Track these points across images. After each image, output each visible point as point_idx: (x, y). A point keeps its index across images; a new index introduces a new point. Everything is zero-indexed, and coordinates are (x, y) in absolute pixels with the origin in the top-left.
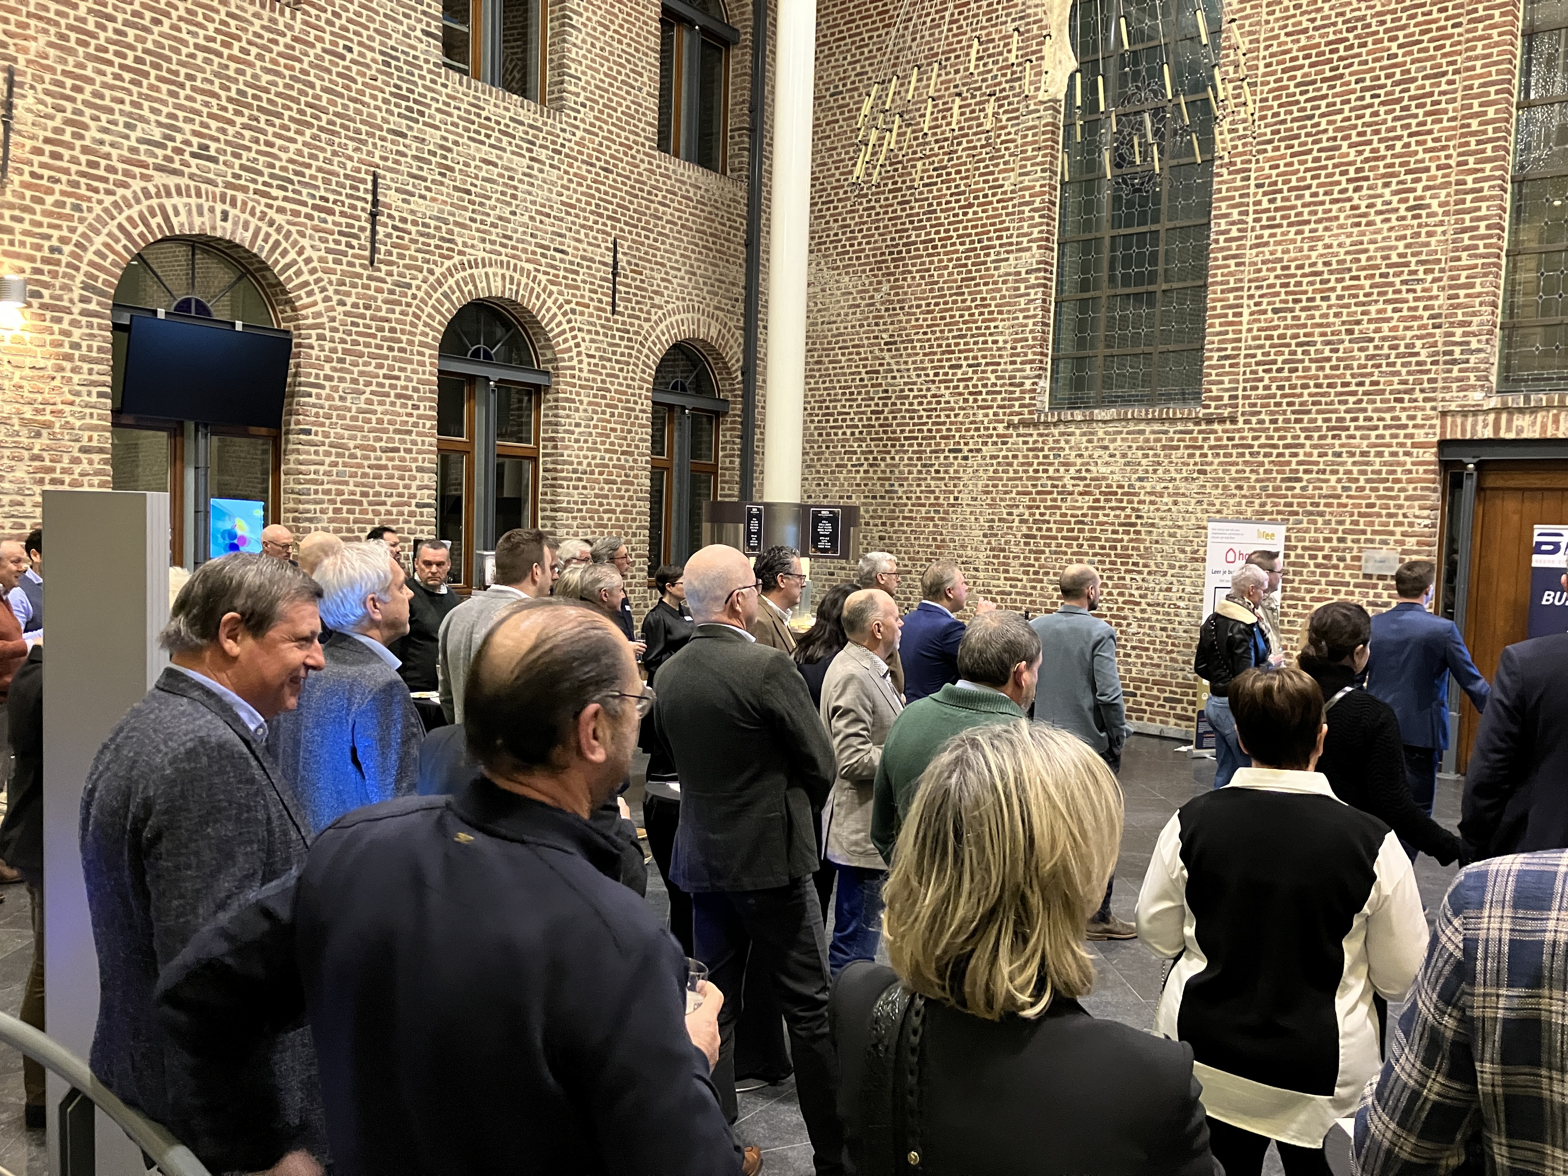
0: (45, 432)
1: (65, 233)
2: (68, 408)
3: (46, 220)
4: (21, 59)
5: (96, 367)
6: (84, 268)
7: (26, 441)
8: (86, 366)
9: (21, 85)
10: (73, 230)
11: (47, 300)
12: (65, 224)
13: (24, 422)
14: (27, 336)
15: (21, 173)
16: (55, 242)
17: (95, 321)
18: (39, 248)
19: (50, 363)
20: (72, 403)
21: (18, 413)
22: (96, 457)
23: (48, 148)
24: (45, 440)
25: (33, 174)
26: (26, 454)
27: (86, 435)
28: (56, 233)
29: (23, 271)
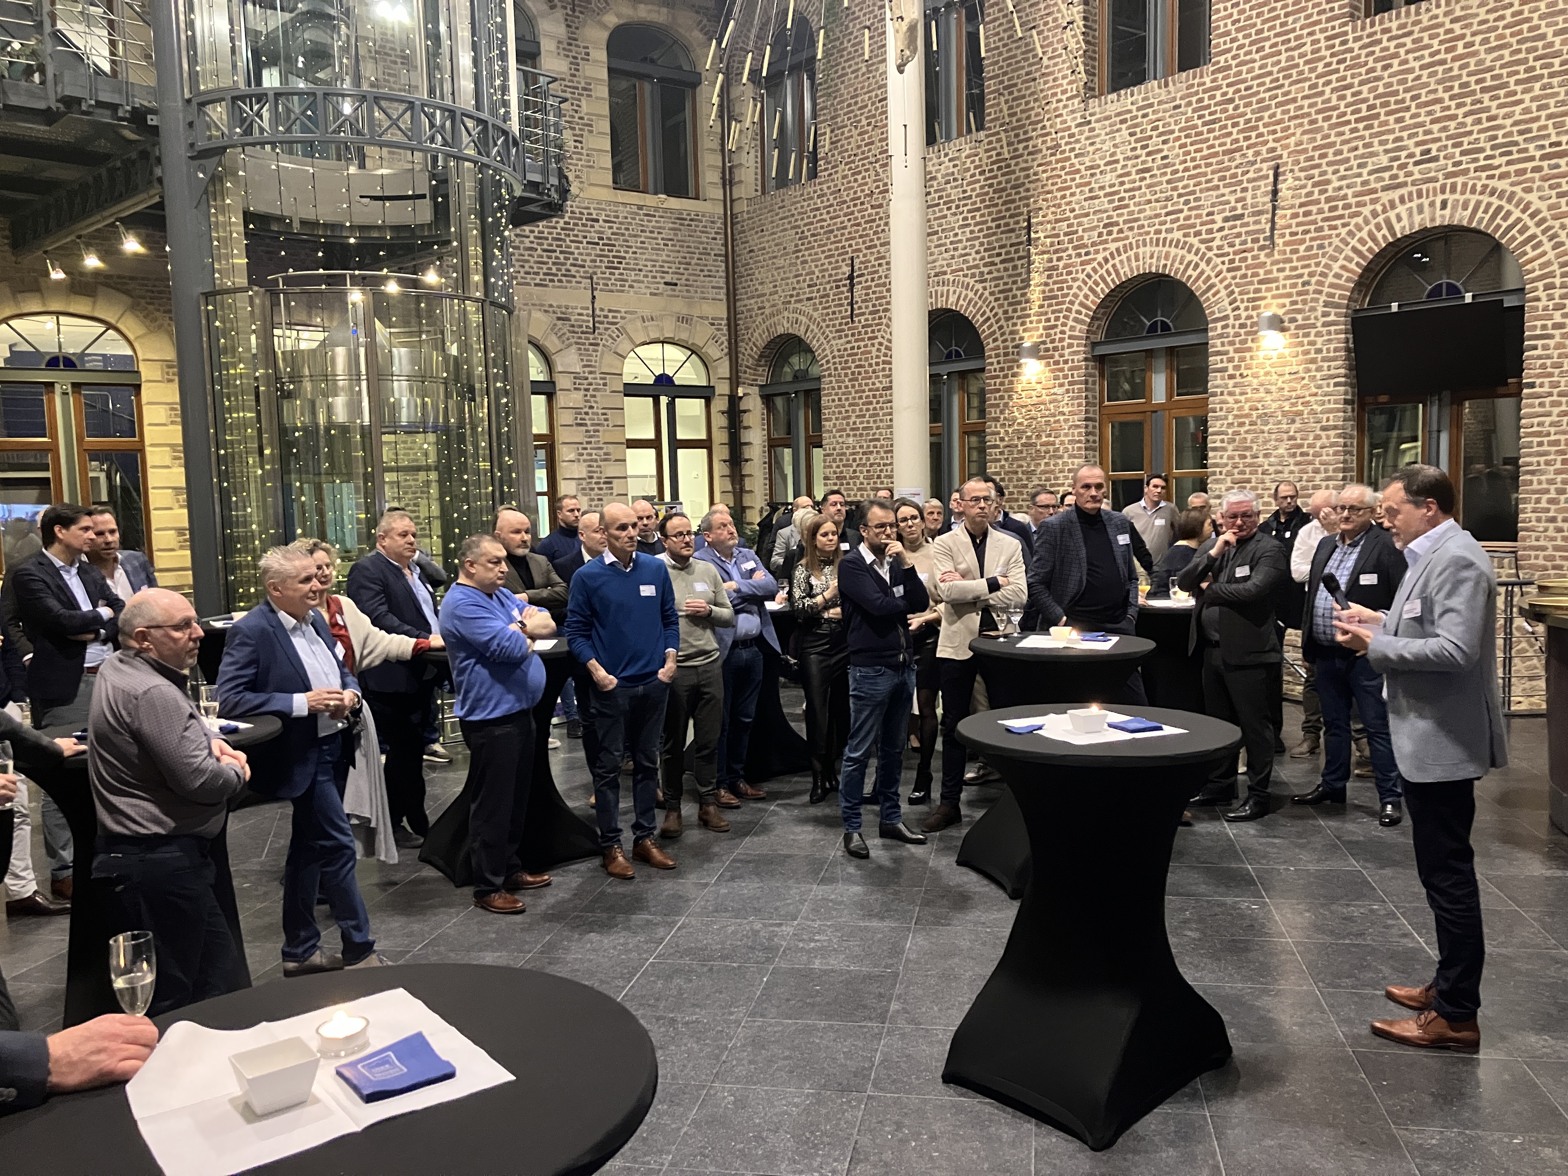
0: (1297, 419)
1: (1313, 268)
2: (1312, 399)
3: (1300, 264)
4: (1285, 154)
5: (1333, 364)
6: (1326, 290)
7: (1285, 426)
8: (1326, 364)
9: (1284, 173)
10: (1317, 264)
11: (1300, 322)
12: (1313, 262)
13: (1285, 414)
14: (1287, 352)
15: (1283, 236)
16: (1306, 278)
17: (1332, 328)
18: (1294, 286)
19: (1301, 368)
20: (1316, 395)
21: (1281, 407)
22: (1332, 433)
23: (1301, 210)
24: (1297, 425)
25: (1292, 234)
26: (1285, 436)
27: (1325, 416)
28: (1306, 271)
29: (1284, 306)
